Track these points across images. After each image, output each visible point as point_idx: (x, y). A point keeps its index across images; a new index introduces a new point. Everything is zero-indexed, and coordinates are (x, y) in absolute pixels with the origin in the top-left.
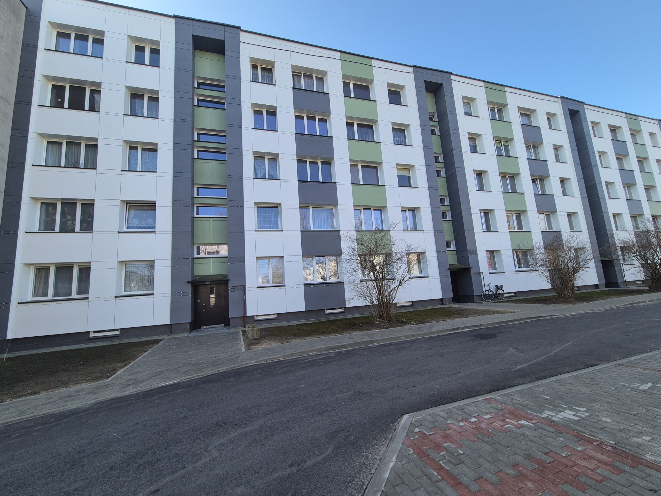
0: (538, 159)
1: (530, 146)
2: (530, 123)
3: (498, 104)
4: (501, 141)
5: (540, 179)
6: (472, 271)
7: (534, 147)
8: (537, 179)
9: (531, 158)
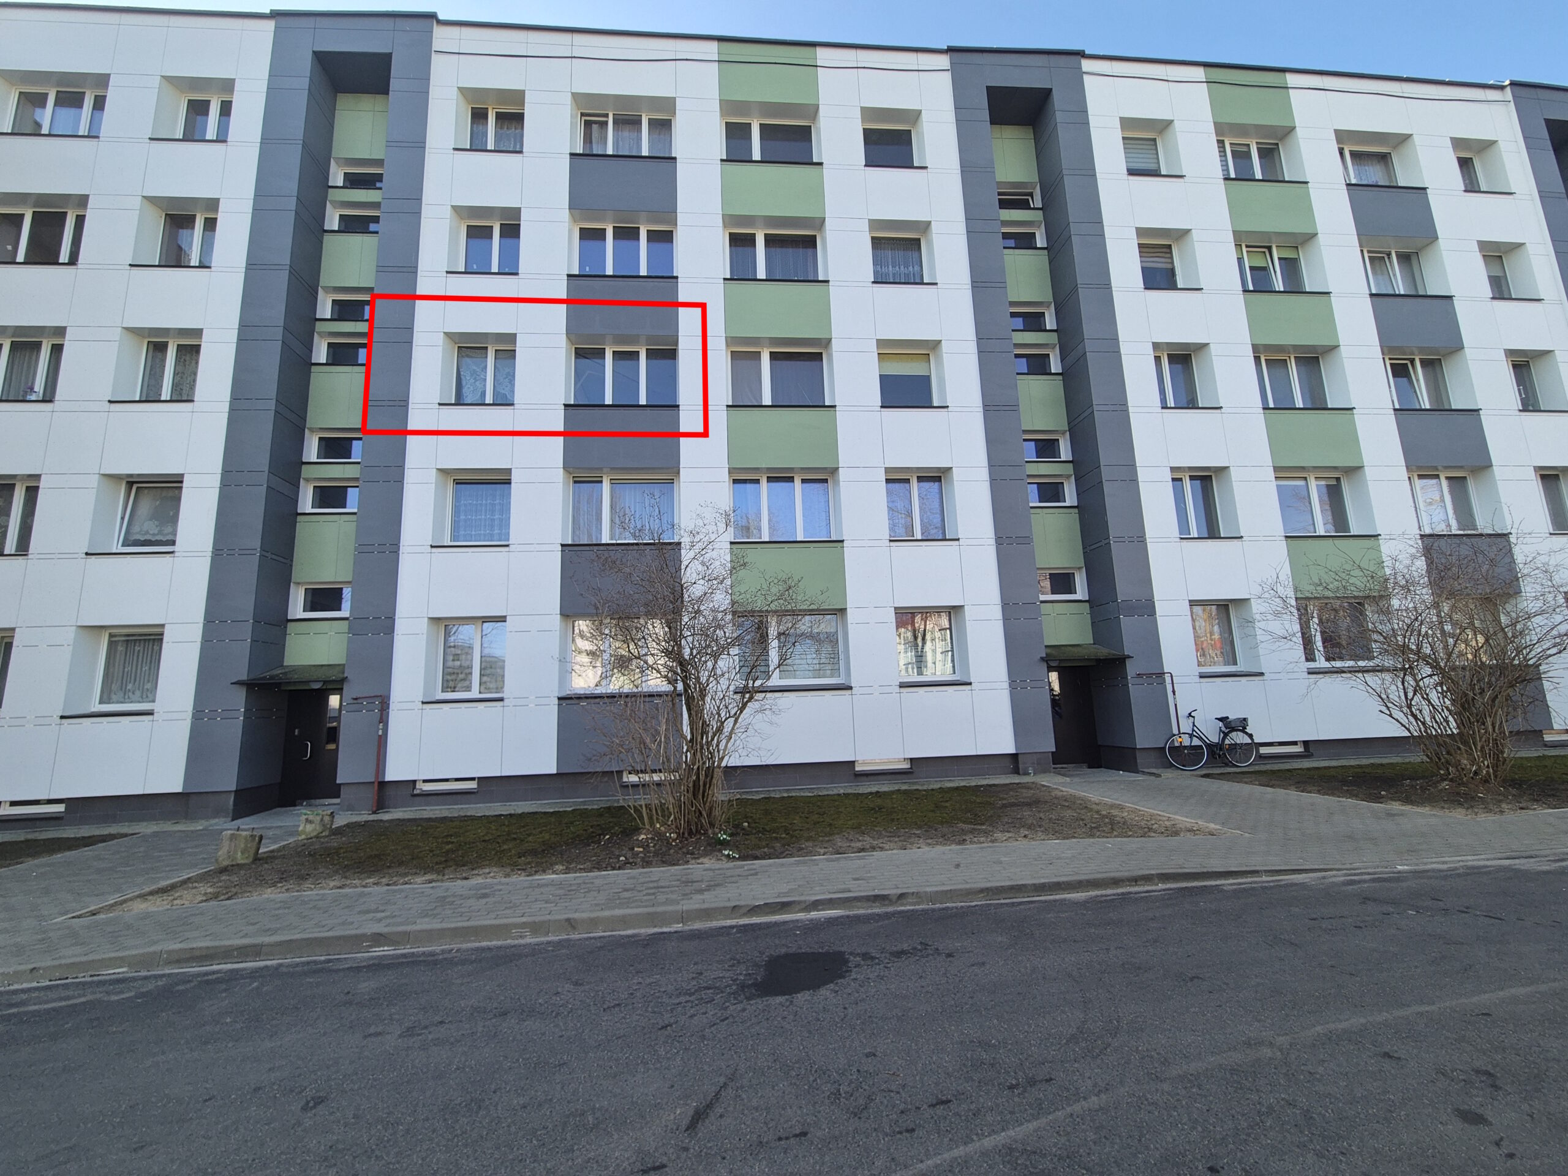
0: (1421, 293)
1: (1389, 255)
2: (1391, 180)
3: (1260, 130)
4: (1269, 248)
5: (1425, 363)
6: (1132, 669)
7: (1406, 258)
8: (1412, 361)
9: (1391, 292)
